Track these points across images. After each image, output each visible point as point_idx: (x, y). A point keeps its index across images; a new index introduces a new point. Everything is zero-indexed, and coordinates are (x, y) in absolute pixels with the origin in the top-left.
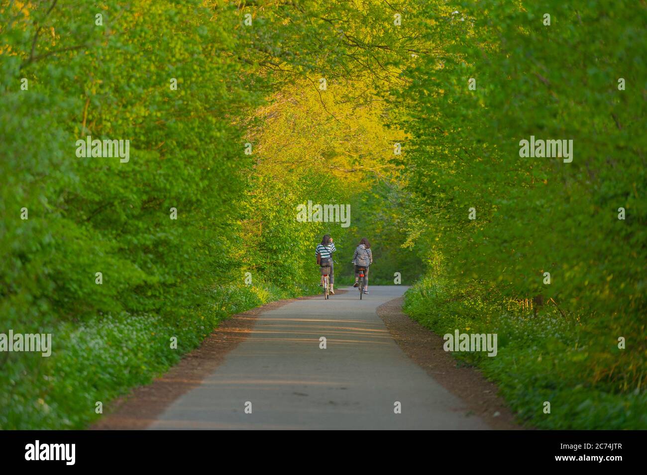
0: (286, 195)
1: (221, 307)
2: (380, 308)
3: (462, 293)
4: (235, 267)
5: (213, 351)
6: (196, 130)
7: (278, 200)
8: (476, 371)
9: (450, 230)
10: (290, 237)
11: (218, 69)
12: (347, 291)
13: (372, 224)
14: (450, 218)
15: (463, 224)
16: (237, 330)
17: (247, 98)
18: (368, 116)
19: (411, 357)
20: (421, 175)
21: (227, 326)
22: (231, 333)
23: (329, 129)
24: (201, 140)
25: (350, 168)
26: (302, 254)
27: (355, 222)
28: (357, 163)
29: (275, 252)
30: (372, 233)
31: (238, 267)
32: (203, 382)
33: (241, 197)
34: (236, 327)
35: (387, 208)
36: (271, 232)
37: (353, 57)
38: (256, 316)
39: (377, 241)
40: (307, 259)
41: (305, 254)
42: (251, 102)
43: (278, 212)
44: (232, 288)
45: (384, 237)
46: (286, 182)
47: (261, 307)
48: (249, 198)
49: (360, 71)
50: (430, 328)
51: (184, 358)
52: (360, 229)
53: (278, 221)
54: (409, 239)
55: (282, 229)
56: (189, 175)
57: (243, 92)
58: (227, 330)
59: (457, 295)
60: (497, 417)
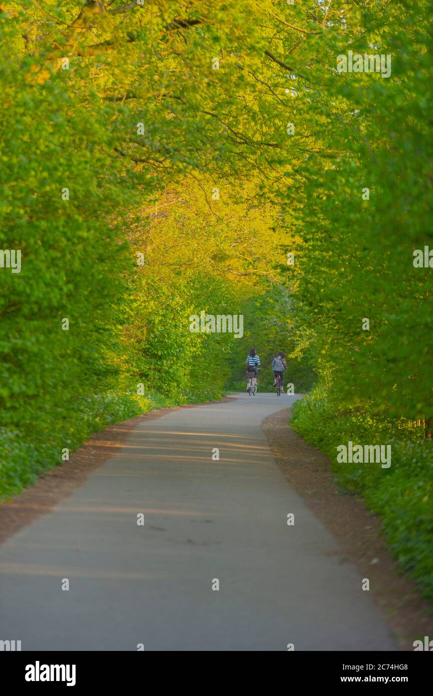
0: (172, 299)
1: (96, 417)
2: (266, 420)
3: (351, 409)
4: (112, 374)
5: (77, 469)
6: (61, 229)
7: (165, 303)
8: (358, 500)
9: (337, 343)
10: (176, 343)
11: (86, 162)
12: (235, 399)
13: (266, 329)
14: (339, 329)
15: (351, 336)
16: (108, 444)
17: (118, 196)
18: (262, 218)
19: (289, 481)
20: (308, 282)
21: (98, 439)
22: (100, 448)
23: (220, 231)
24: (69, 240)
25: (243, 271)
26: (188, 361)
27: (248, 326)
28: (251, 267)
29: (160, 358)
30: (265, 338)
31: (116, 375)
32: (55, 509)
33: (120, 301)
34: (108, 439)
35: (281, 313)
36: (156, 337)
37: (242, 156)
38: (132, 427)
39: (271, 347)
40: (194, 366)
41: (191, 360)
42: (123, 201)
43: (163, 316)
44: (110, 396)
45: (277, 343)
46: (174, 286)
47: (142, 416)
48: (129, 302)
49: (249, 170)
50: (315, 446)
51: (42, 478)
52: (254, 333)
53: (164, 326)
54: (298, 349)
55: (168, 334)
56: (52, 279)
57: (115, 190)
58: (98, 443)
59: (346, 411)
60: (375, 565)
